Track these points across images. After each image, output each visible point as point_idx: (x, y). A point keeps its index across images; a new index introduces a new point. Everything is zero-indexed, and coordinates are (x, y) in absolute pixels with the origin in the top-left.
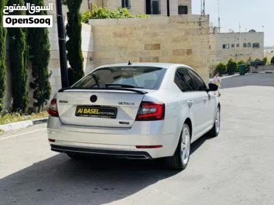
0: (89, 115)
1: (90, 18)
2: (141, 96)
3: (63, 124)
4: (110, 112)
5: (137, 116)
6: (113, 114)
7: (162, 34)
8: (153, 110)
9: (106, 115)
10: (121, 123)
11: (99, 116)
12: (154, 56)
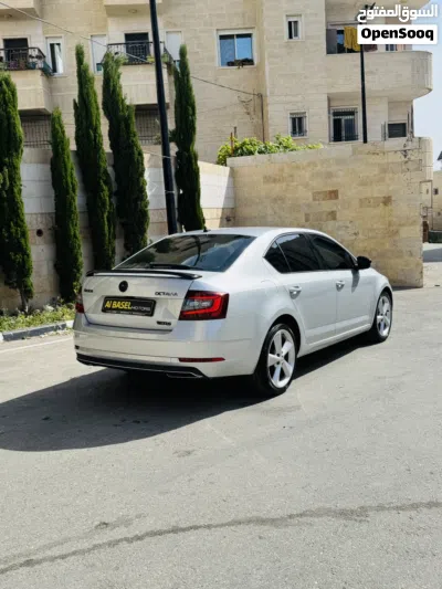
0: (118, 311)
1: (230, 156)
2: (188, 282)
3: (90, 323)
4: (145, 306)
5: (182, 312)
6: (148, 309)
7: (341, 173)
8: (206, 304)
9: (139, 311)
10: (159, 323)
11: (131, 312)
12: (329, 210)
